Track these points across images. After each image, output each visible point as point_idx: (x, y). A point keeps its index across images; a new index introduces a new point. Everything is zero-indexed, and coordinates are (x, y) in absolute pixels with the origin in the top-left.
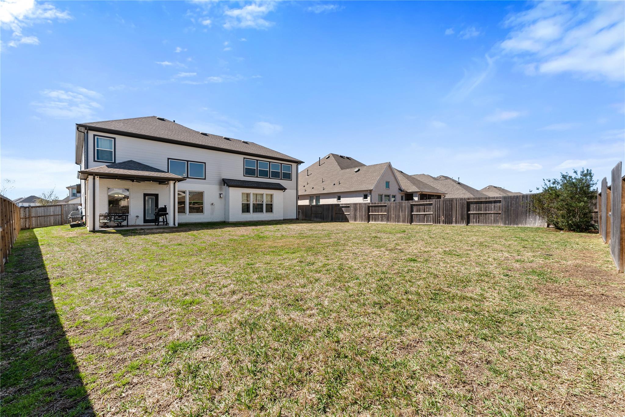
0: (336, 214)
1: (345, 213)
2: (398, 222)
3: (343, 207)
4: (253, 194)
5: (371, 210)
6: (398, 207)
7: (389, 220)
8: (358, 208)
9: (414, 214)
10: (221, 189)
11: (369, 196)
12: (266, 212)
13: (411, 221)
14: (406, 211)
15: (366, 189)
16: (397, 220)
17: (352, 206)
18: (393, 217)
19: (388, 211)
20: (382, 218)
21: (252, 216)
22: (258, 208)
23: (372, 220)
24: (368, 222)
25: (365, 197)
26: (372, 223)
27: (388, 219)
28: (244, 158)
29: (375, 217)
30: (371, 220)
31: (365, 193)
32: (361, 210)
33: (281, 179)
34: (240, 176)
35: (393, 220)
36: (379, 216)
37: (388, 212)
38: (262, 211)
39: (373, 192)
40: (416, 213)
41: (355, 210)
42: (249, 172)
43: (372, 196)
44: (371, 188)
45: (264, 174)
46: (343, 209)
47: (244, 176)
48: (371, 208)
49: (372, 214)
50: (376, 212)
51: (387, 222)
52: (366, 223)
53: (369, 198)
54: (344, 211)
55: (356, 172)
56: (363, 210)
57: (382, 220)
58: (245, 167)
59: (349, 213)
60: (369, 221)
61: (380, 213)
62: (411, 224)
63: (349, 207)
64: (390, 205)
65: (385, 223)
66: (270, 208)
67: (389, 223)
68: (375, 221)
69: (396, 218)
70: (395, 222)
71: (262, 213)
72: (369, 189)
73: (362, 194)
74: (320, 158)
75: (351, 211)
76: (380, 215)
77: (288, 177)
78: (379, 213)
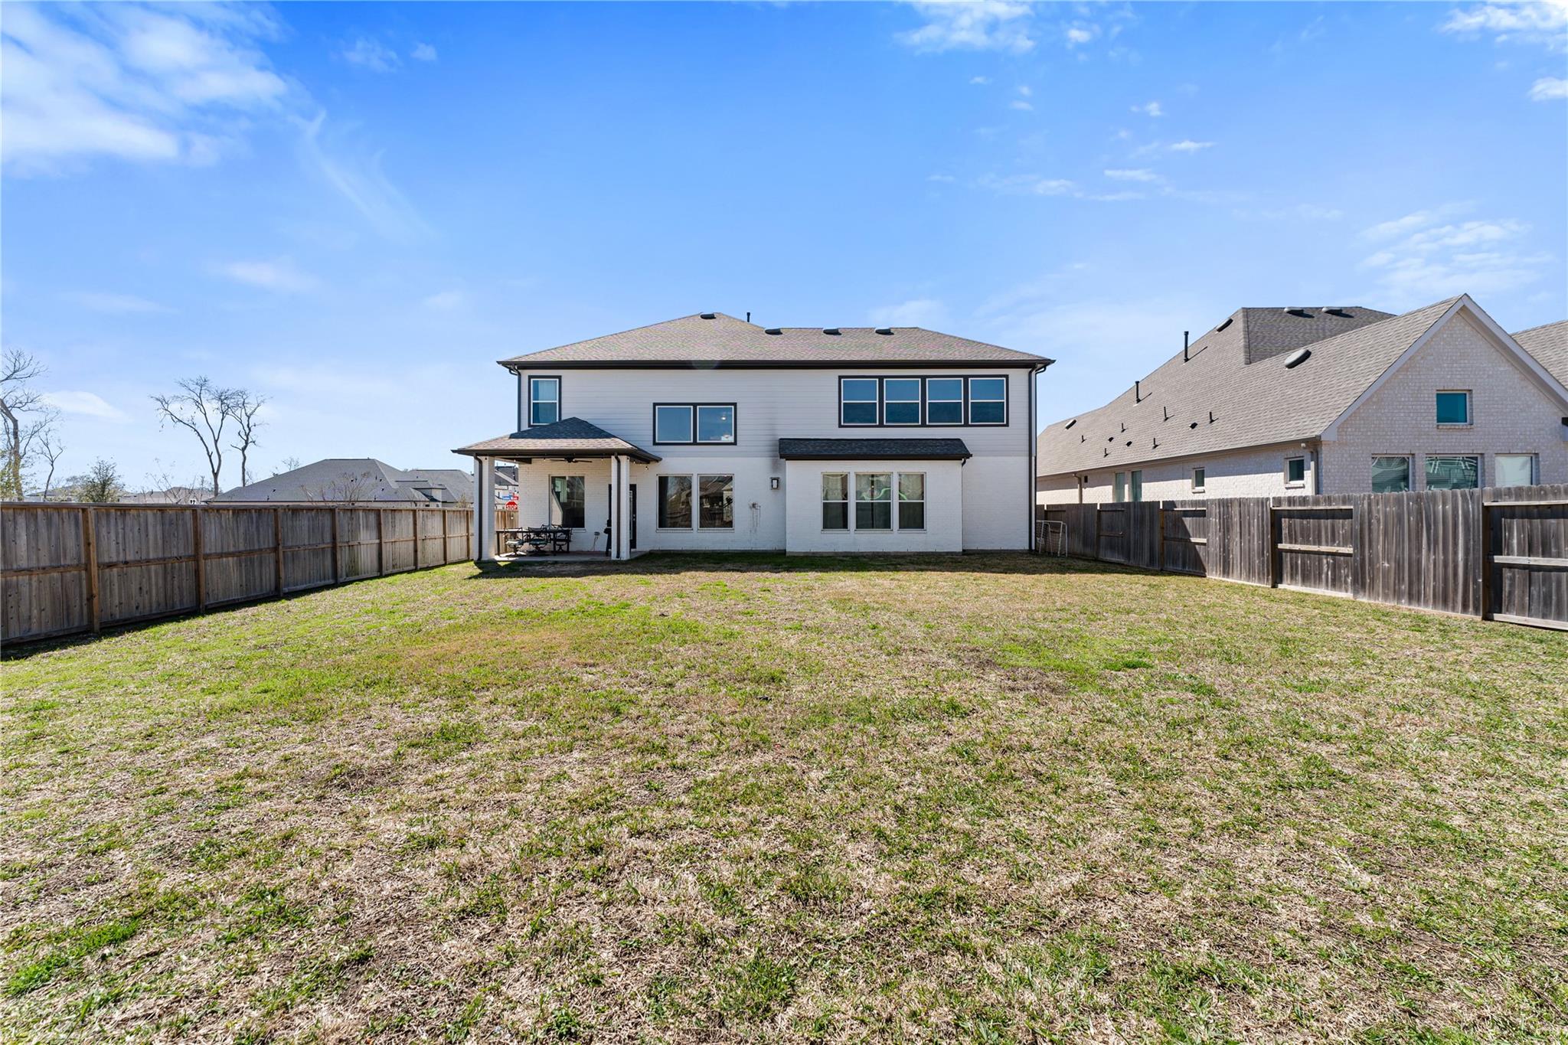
0: (1165, 539)
1: (1193, 540)
2: (1414, 596)
3: (1186, 514)
4: (857, 475)
5: (1285, 531)
6: (1410, 520)
7: (1363, 586)
8: (1236, 519)
9: (1511, 566)
10: (775, 467)
11: (1309, 469)
12: (902, 526)
13: (1491, 603)
14: (1455, 544)
15: (1293, 438)
16: (1404, 587)
17: (1215, 510)
18: (1386, 573)
19: (1360, 539)
20: (1335, 568)
21: (854, 539)
22: (874, 516)
23: (1293, 577)
24: (1274, 586)
25: (1296, 471)
26: (1293, 588)
27: (1361, 582)
28: (840, 377)
29: (1303, 563)
30: (1286, 576)
31: (1292, 453)
32: (1245, 530)
33: (966, 425)
34: (827, 426)
35: (1385, 586)
36: (1320, 561)
37: (1360, 546)
38: (887, 525)
39: (1325, 453)
40: (1524, 560)
41: (1226, 528)
42: (852, 414)
43: (1324, 467)
44: (1314, 428)
45: (902, 414)
46: (1187, 521)
47: (840, 426)
48: (1285, 522)
49: (1291, 551)
50: (1308, 542)
51: (1356, 592)
52: (1266, 586)
53: (1309, 475)
54: (1190, 530)
55: (1291, 366)
56: (1255, 531)
57: (1335, 583)
58: (843, 402)
59: (1204, 541)
60: (1277, 580)
61: (1324, 548)
62: (1487, 617)
63: (1203, 514)
64: (1370, 512)
65: (1349, 595)
66: (914, 516)
67: (1363, 599)
68: (1305, 580)
69: (1399, 579)
70: (1398, 595)
71: (886, 531)
72: (1308, 435)
73: (1282, 458)
74: (1187, 334)
75: (1212, 529)
76: (1328, 554)
77: (992, 414)
78: (1320, 544)
